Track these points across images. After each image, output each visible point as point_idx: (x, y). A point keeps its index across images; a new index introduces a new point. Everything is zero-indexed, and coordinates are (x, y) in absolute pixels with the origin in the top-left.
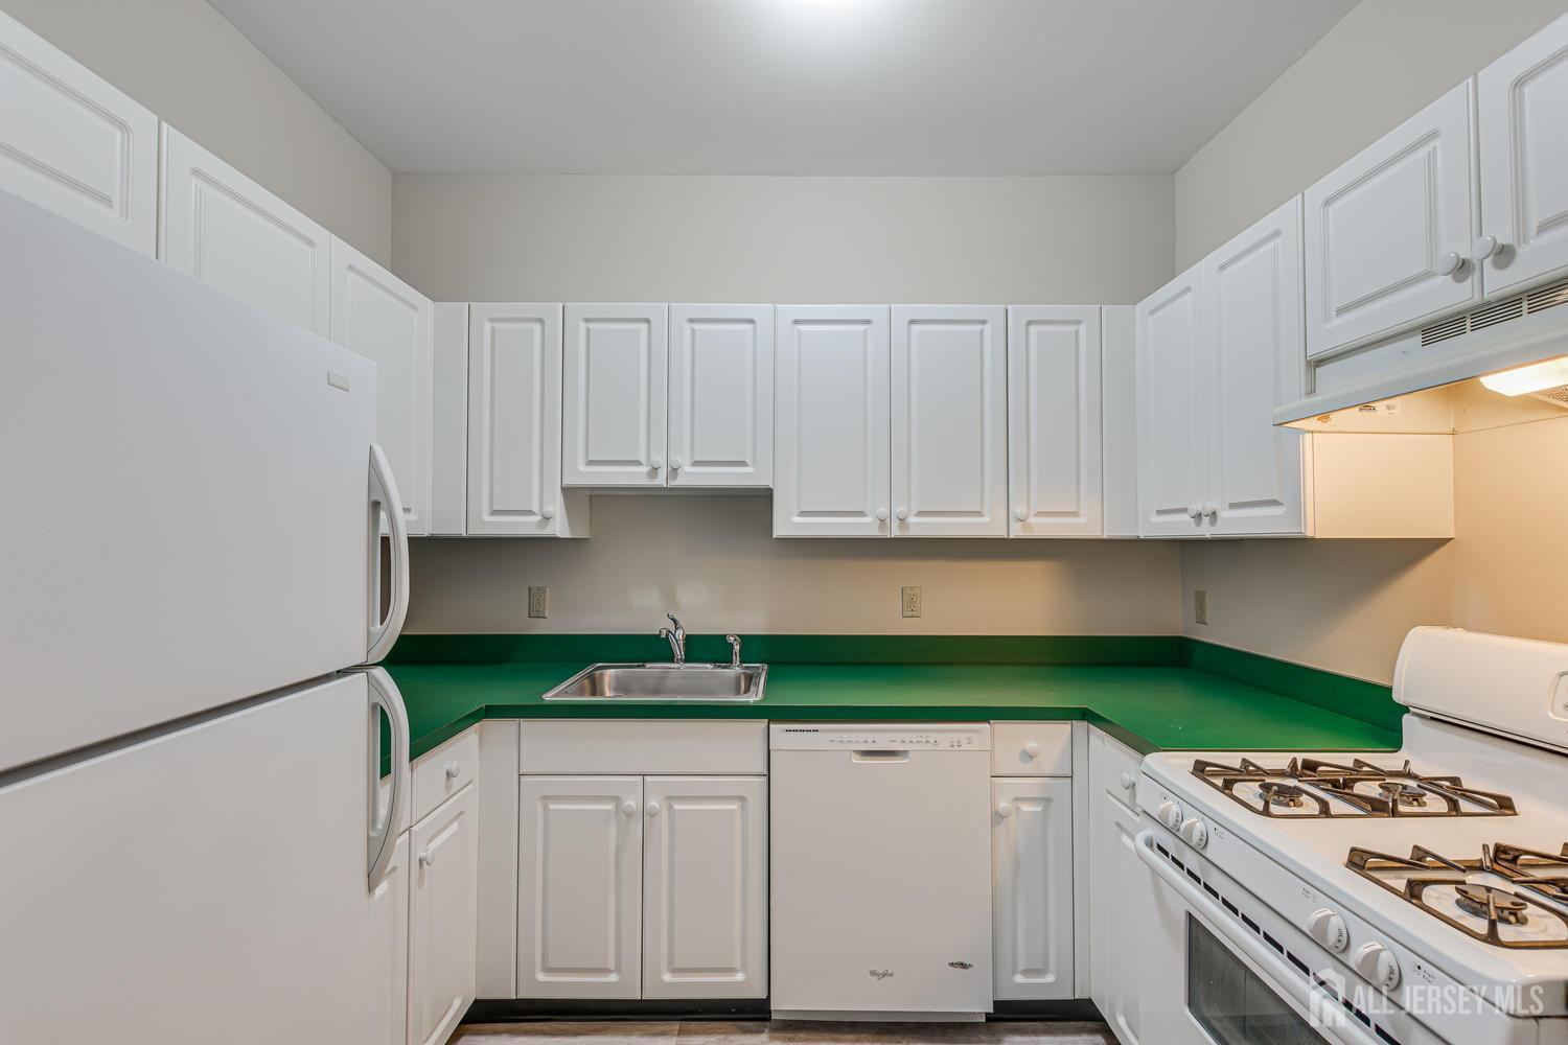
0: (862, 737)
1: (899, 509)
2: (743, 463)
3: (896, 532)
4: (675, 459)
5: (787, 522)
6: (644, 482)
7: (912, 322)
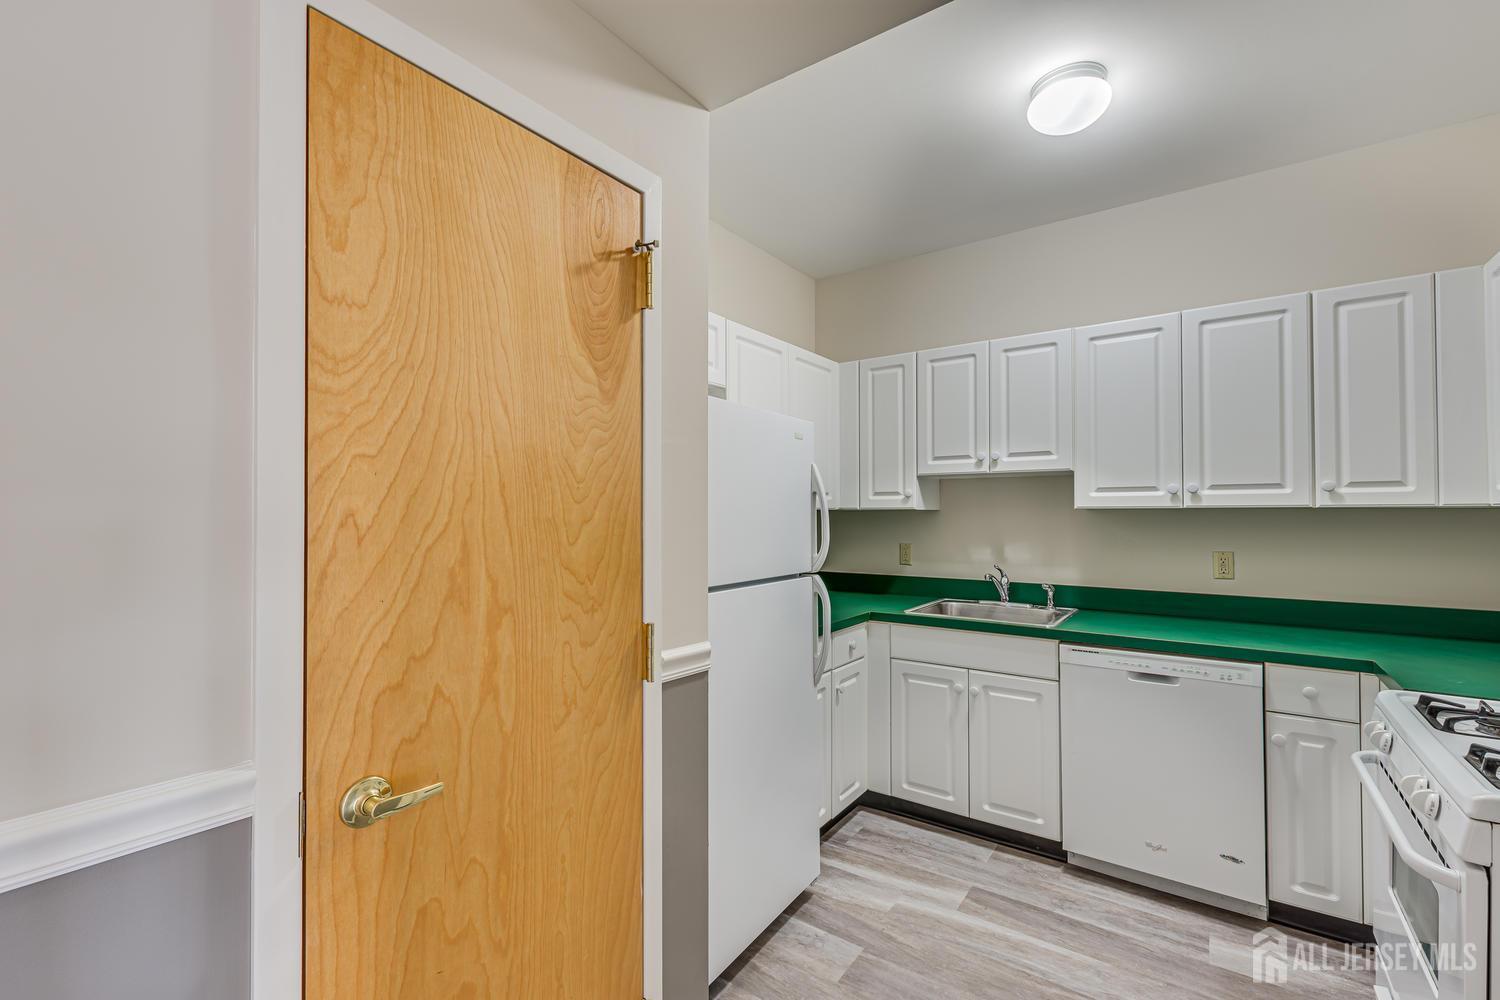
1: (1190, 484)
2: (1048, 453)
3: (1188, 503)
4: (996, 453)
5: (1086, 496)
6: (972, 470)
7: (1203, 323)
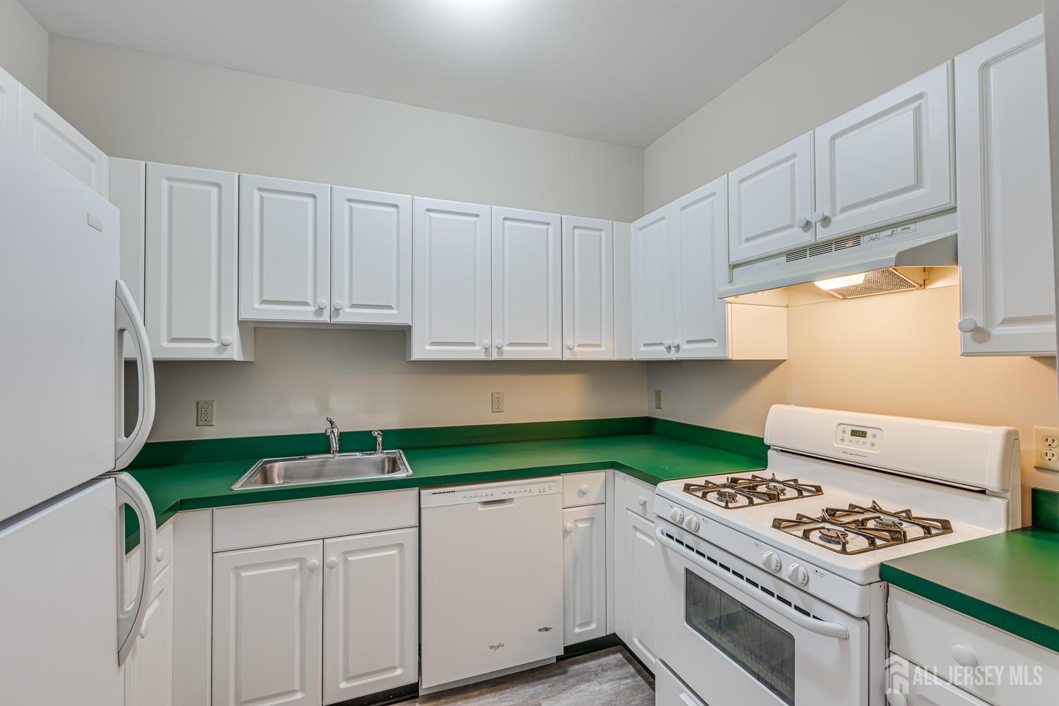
0: (484, 492)
1: (497, 341)
2: (390, 307)
3: (495, 357)
4: (337, 302)
5: (421, 349)
6: (311, 318)
7: (505, 219)
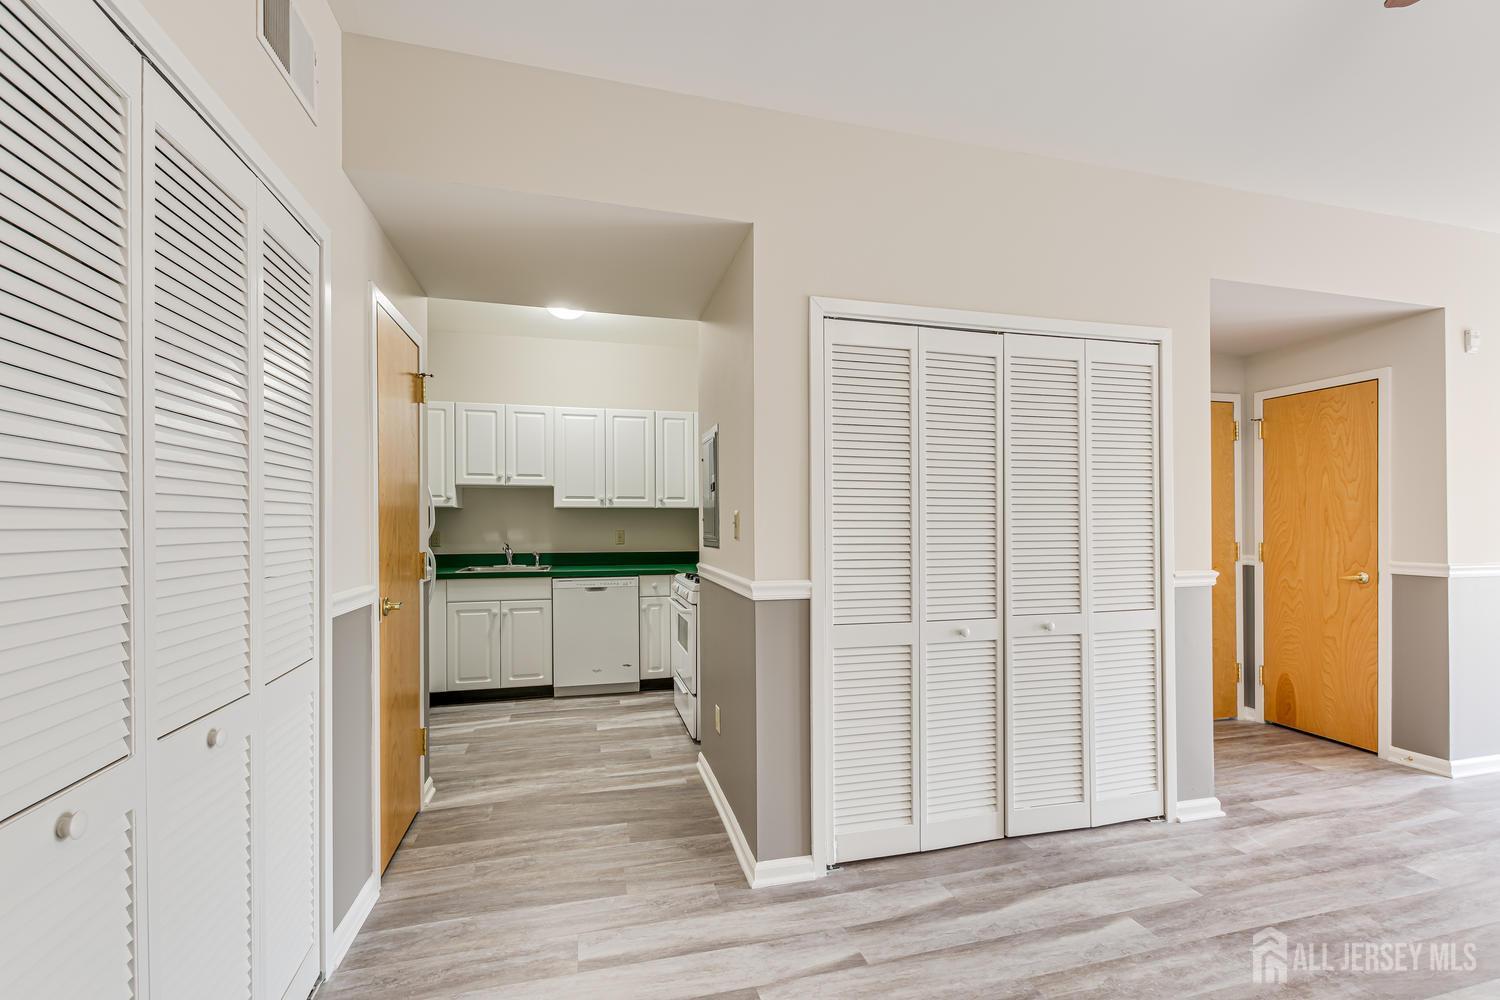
1: (609, 496)
2: (540, 476)
3: (608, 505)
4: (509, 473)
5: (560, 501)
6: (494, 483)
7: (615, 416)
